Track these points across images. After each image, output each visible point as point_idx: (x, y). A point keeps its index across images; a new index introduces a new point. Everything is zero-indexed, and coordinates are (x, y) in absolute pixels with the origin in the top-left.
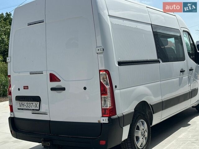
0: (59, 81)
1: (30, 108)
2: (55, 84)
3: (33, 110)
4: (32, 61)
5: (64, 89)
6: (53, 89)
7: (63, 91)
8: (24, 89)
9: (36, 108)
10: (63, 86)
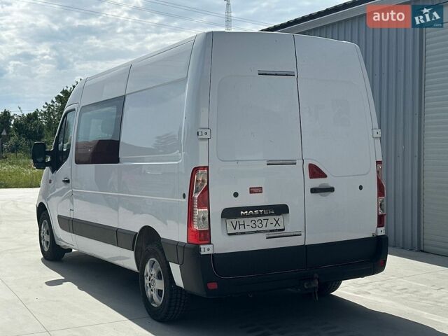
0: (325, 176)
1: (264, 229)
2: (318, 182)
3: (271, 231)
4: (271, 141)
5: (332, 190)
6: (314, 191)
7: (331, 193)
8: (251, 192)
9: (278, 227)
10: (331, 185)
